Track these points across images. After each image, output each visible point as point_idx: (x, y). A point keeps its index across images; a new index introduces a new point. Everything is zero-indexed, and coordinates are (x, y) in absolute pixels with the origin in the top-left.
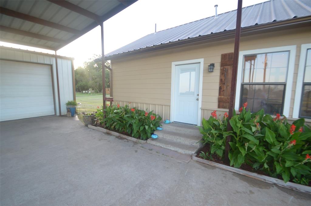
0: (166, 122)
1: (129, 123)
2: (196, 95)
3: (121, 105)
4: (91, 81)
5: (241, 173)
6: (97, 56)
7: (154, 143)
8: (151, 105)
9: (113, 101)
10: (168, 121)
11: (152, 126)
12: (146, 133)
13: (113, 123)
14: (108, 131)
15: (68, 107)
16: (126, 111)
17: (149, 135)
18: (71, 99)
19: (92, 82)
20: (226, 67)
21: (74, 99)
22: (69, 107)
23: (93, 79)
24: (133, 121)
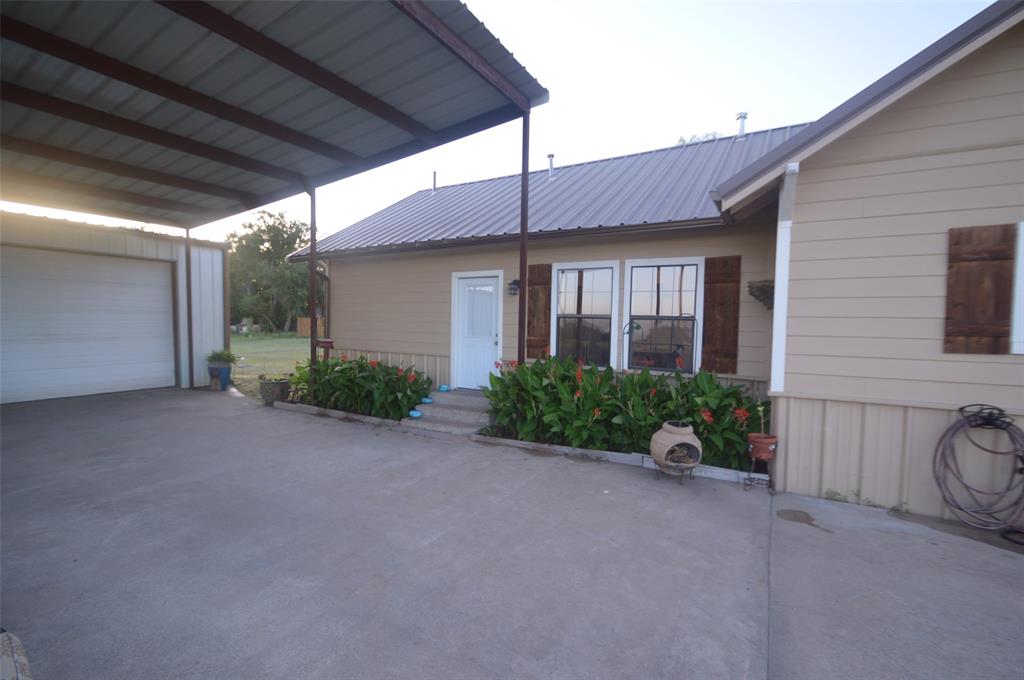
0: (442, 389)
1: (365, 390)
2: (493, 335)
3: (350, 357)
4: (249, 294)
5: (530, 447)
6: (271, 216)
7: (412, 423)
8: (413, 357)
9: (332, 348)
10: (445, 387)
11: (409, 392)
12: (400, 409)
13: (334, 392)
14: (322, 409)
15: (212, 366)
16: (362, 368)
17: (405, 410)
18: (219, 347)
19: (255, 297)
20: (536, 287)
21: (227, 345)
22: (216, 365)
23: (255, 288)
24: (374, 386)
